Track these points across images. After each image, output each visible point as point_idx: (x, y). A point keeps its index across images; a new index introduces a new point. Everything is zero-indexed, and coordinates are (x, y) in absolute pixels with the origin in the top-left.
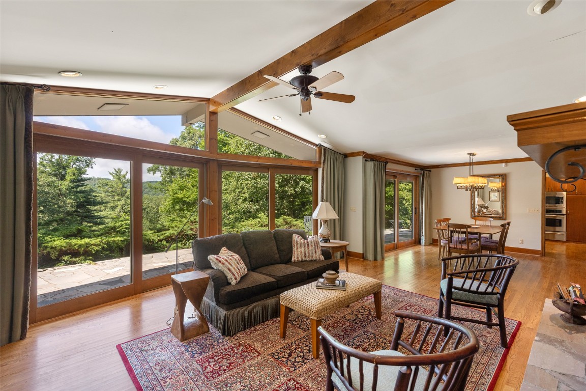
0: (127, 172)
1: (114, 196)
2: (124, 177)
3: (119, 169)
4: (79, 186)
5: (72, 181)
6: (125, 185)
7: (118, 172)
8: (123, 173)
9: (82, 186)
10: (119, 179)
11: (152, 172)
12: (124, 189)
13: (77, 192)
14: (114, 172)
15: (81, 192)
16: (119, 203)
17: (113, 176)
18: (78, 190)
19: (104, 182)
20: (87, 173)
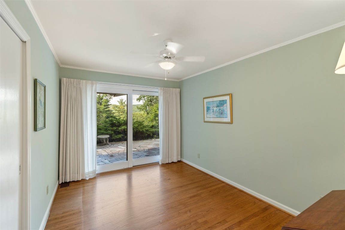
0: (126, 101)
2: (124, 103)
5: (104, 106)
7: (122, 100)
8: (124, 101)
9: (108, 108)
10: (122, 104)
11: (138, 101)
13: (106, 111)
14: (120, 101)
17: (119, 103)
20: (110, 101)
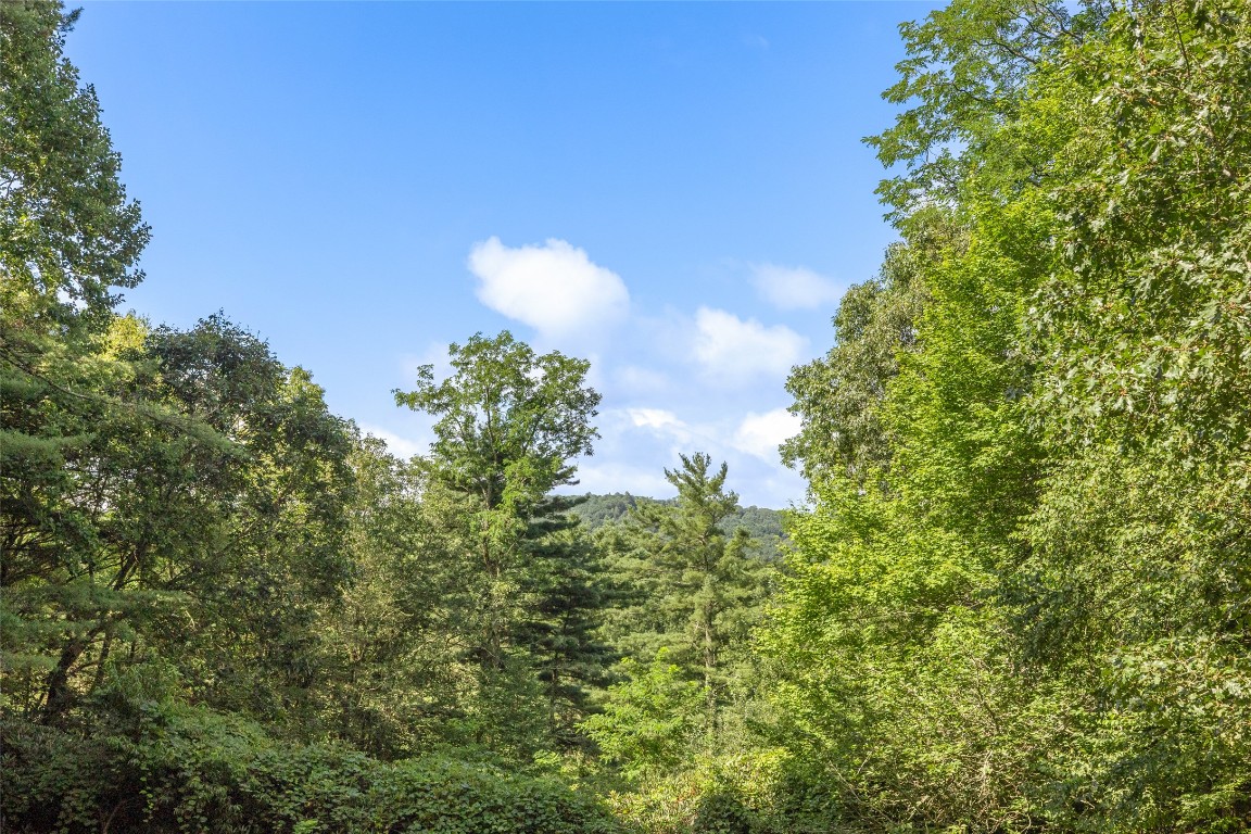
1: (682, 566)
3: (698, 458)
4: (547, 528)
5: (520, 511)
6: (719, 526)
7: (696, 467)
10: (699, 496)
12: (714, 539)
13: (541, 552)
14: (683, 470)
15: (556, 551)
16: (696, 599)
17: (681, 487)
18: (546, 541)
19: (647, 513)
